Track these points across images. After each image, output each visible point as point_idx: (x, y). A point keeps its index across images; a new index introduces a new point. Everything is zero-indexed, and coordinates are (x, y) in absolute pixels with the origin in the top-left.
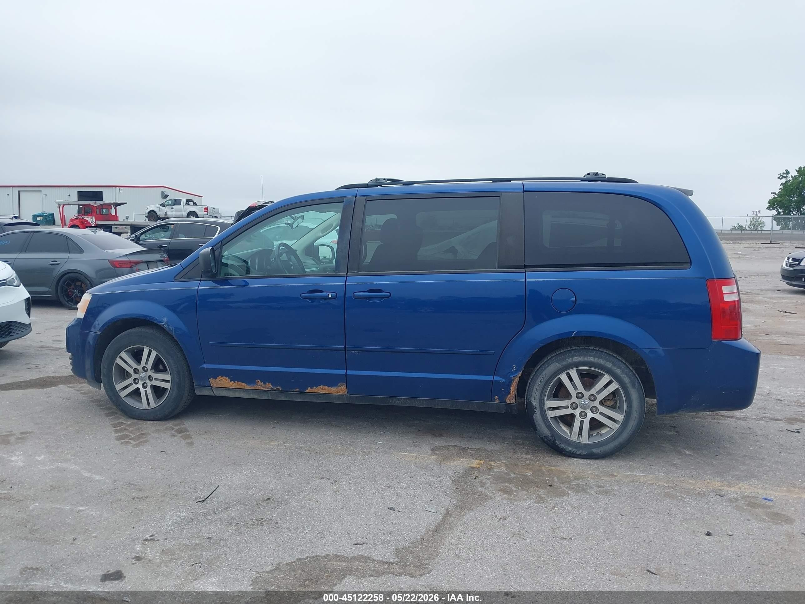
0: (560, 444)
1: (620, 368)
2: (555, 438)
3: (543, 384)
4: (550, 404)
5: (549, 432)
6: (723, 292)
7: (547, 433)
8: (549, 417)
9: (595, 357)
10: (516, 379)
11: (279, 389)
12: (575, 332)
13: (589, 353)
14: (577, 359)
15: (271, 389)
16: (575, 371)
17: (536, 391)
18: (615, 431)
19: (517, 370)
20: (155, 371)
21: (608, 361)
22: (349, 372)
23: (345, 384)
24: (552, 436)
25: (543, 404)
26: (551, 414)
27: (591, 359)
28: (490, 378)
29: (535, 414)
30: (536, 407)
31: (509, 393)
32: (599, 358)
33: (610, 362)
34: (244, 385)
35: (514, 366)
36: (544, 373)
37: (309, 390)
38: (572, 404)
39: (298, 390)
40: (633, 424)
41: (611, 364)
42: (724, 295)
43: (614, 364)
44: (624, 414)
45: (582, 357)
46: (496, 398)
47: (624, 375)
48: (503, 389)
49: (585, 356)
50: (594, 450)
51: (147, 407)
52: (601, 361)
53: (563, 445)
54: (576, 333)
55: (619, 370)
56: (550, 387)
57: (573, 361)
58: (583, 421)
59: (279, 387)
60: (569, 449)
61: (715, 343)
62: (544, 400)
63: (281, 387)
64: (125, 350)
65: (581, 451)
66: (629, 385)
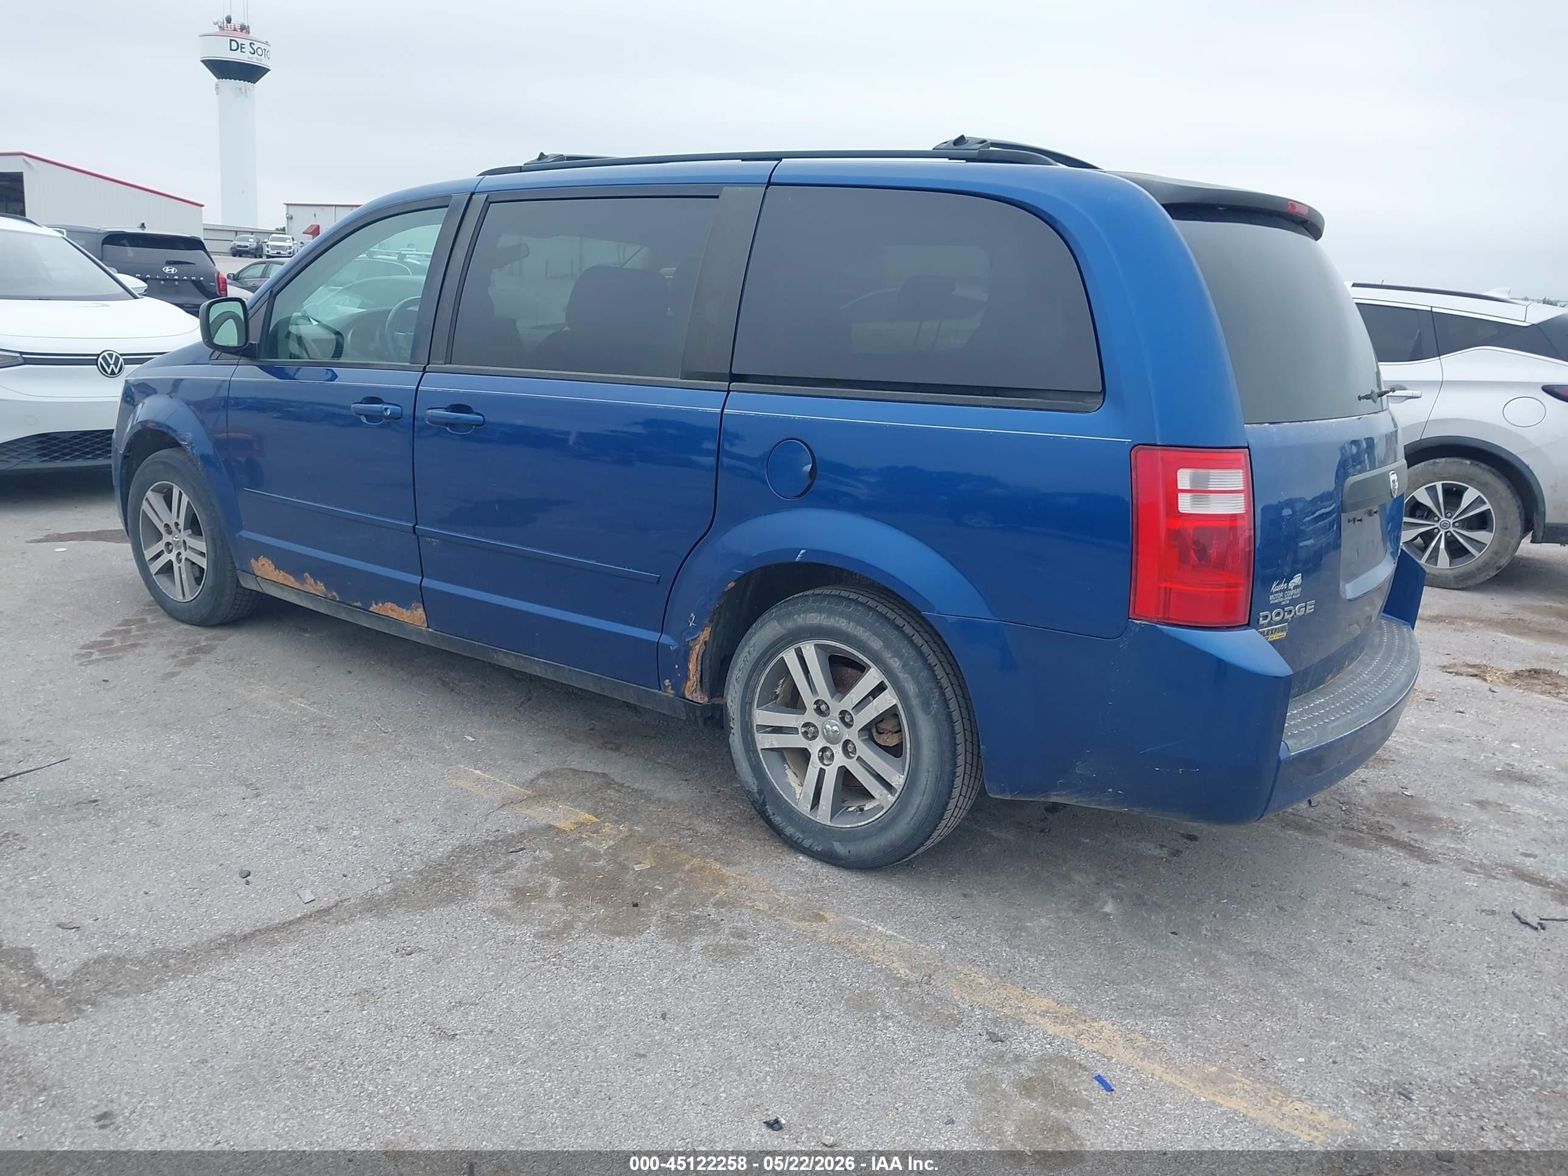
0: (774, 814)
1: (901, 657)
2: (764, 799)
3: (749, 666)
4: (762, 716)
5: (756, 782)
6: (1179, 488)
7: (752, 784)
8: (759, 747)
9: (849, 618)
10: (698, 647)
11: (334, 596)
12: (802, 551)
13: (841, 608)
14: (816, 619)
15: (325, 594)
16: (813, 647)
17: (735, 683)
18: (884, 811)
19: (699, 627)
20: (193, 533)
21: (876, 634)
22: (427, 582)
23: (421, 605)
24: (760, 792)
25: (750, 715)
26: (765, 741)
27: (841, 623)
28: (652, 636)
29: (731, 735)
30: (733, 719)
31: (687, 678)
32: (859, 623)
33: (879, 637)
34: (290, 580)
35: (692, 615)
36: (752, 643)
37: (374, 608)
38: (806, 725)
39: (358, 604)
40: (920, 803)
41: (882, 644)
42: (1180, 495)
43: (887, 645)
44: (906, 774)
45: (823, 616)
46: (667, 684)
47: (906, 676)
48: (677, 667)
49: (831, 613)
50: (840, 848)
51: (181, 598)
52: (860, 632)
53: (778, 818)
54: (803, 554)
55: (897, 660)
56: (764, 677)
57: (807, 622)
58: (825, 770)
59: (334, 594)
60: (789, 830)
61: (1137, 629)
62: (751, 704)
63: (339, 594)
64: (152, 488)
65: (810, 841)
66: (915, 702)
